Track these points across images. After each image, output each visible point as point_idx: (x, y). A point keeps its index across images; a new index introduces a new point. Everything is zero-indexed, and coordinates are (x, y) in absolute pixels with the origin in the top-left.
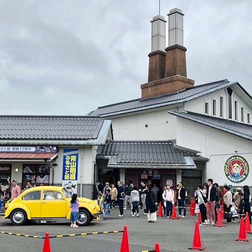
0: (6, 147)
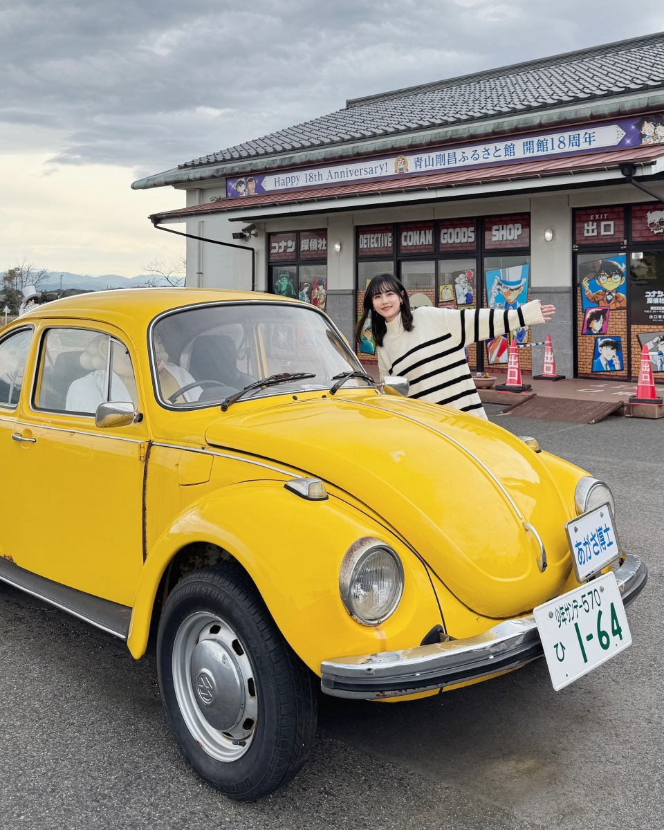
0: (501, 145)
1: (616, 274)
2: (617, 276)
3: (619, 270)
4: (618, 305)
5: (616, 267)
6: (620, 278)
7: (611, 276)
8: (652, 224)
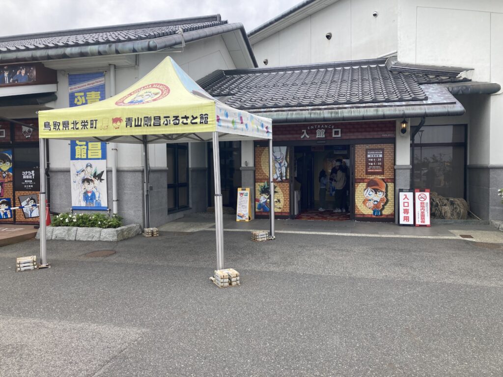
1: (7, 161)
2: (8, 163)
3: (9, 159)
4: (9, 180)
5: (8, 157)
6: (9, 164)
7: (5, 163)
8: (25, 132)
